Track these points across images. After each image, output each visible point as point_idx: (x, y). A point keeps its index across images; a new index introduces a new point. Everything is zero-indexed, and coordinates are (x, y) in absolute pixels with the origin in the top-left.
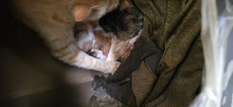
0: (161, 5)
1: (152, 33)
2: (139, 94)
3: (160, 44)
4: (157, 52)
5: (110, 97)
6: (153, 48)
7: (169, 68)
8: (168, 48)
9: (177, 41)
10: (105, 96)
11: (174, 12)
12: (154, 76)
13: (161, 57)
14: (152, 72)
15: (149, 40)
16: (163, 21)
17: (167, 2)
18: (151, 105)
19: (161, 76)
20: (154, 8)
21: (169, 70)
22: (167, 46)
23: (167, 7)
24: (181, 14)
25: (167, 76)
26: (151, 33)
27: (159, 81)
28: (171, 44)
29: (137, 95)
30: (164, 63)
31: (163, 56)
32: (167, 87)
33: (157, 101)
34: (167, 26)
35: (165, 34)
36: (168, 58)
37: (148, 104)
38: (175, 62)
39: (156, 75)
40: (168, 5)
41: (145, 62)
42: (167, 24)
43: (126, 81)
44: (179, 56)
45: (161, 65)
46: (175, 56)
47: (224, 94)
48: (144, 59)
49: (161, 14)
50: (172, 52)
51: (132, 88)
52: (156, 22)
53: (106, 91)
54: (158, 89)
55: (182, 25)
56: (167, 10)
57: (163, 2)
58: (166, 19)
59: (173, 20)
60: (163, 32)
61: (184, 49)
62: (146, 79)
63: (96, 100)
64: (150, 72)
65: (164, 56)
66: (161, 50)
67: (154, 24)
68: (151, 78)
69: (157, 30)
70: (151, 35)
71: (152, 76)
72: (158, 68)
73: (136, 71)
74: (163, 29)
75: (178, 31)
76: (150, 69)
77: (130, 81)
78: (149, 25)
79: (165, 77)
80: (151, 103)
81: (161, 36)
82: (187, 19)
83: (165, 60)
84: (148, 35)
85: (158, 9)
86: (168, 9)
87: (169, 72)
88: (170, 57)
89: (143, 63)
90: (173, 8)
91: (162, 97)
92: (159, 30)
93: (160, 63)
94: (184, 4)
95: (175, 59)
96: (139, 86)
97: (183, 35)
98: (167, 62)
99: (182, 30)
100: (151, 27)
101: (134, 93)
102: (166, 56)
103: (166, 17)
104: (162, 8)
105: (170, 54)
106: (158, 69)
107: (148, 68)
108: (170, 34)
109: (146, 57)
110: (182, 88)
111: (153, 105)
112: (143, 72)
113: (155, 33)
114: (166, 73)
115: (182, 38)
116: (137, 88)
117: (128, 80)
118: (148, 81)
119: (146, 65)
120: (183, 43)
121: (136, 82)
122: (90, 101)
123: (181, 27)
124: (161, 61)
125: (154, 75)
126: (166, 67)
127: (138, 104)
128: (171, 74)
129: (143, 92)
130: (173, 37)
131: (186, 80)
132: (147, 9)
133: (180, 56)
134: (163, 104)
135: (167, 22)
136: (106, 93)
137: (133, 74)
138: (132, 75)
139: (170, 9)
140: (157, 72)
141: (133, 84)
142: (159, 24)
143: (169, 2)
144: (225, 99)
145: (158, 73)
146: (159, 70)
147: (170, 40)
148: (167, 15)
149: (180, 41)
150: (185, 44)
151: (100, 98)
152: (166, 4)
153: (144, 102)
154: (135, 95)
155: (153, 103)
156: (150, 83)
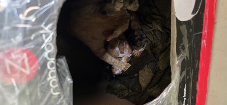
0: (158, 34)
2: (143, 84)
3: (157, 56)
4: (154, 61)
5: (123, 86)
6: (153, 58)
7: (161, 70)
8: (161, 59)
9: (165, 56)
10: (119, 85)
11: (165, 39)
14: (151, 72)
15: (151, 52)
16: (158, 43)
19: (156, 74)
20: (154, 36)
21: (161, 71)
22: (160, 58)
25: (160, 75)
27: (155, 77)
28: (162, 57)
29: (142, 84)
30: (158, 67)
32: (160, 80)
33: (154, 88)
35: (159, 51)
36: (161, 65)
37: (148, 90)
38: (164, 68)
39: (153, 73)
41: (147, 65)
43: (135, 76)
45: (156, 68)
46: (164, 64)
47: (180, 84)
48: (147, 64)
49: (158, 40)
51: (139, 80)
54: (154, 81)
56: (161, 37)
62: (148, 75)
65: (158, 63)
66: (157, 60)
67: (154, 44)
68: (151, 75)
70: (152, 50)
73: (142, 70)
74: (158, 48)
76: (150, 70)
77: (138, 76)
78: (150, 44)
80: (150, 89)
81: (157, 52)
84: (150, 49)
85: (156, 37)
89: (146, 66)
91: (156, 86)
92: (156, 48)
95: (164, 66)
96: (144, 79)
98: (160, 67)
100: (152, 45)
103: (160, 41)
105: (162, 63)
108: (162, 52)
109: (148, 63)
112: (146, 71)
113: (154, 49)
114: (159, 73)
117: (136, 75)
119: (148, 67)
126: (159, 69)
127: (142, 90)
128: (162, 74)
129: (146, 83)
130: (164, 53)
132: (150, 35)
136: (119, 83)
138: (139, 72)
141: (140, 78)
142: (156, 45)
144: (181, 86)
146: (155, 71)
147: (162, 55)
151: (116, 87)
152: (161, 34)
153: (146, 89)
154: (141, 84)
155: (151, 90)
156: (150, 78)
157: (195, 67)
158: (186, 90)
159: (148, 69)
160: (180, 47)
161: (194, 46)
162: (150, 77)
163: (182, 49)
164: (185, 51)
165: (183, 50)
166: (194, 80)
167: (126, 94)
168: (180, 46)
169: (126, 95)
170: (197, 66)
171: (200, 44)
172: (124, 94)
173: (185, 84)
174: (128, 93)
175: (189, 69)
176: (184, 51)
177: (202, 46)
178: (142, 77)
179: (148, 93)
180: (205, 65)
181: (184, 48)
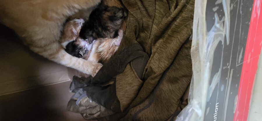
0: (150, 5)
1: (139, 34)
2: (123, 99)
3: (147, 47)
4: (143, 56)
5: (91, 101)
6: (140, 51)
7: (155, 73)
8: (155, 53)
9: (164, 46)
10: (86, 100)
11: (162, 14)
12: (139, 81)
13: (148, 61)
14: (137, 76)
15: (136, 42)
16: (150, 23)
17: (155, 2)
18: (136, 111)
19: (147, 81)
20: (142, 9)
21: (155, 75)
22: (154, 50)
23: (155, 9)
24: (169, 19)
25: (153, 82)
26: (137, 34)
27: (145, 85)
28: (158, 48)
29: (121, 100)
30: (151, 67)
31: (149, 61)
32: (152, 92)
33: (142, 106)
34: (155, 29)
35: (152, 37)
36: (155, 63)
37: (132, 109)
38: (161, 68)
39: (141, 79)
40: (156, 6)
41: (130, 65)
42: (154, 26)
43: (110, 84)
44: (165, 61)
45: (147, 70)
46: (161, 62)
48: (130, 63)
49: (149, 16)
50: (159, 56)
51: (117, 92)
52: (143, 24)
53: (87, 94)
54: (143, 94)
55: (170, 30)
56: (155, 12)
57: (152, 3)
58: (153, 21)
59: (161, 24)
60: (150, 34)
61: (171, 54)
62: (131, 84)
63: (76, 103)
64: (136, 76)
65: (151, 61)
66: (148, 54)
67: (141, 25)
68: (136, 83)
69: (145, 33)
70: (138, 37)
71: (138, 81)
72: (144, 72)
73: (121, 74)
74: (150, 32)
75: (166, 36)
76: (136, 74)
77: (114, 85)
78: (136, 26)
79: (151, 82)
80: (135, 108)
81: (148, 39)
82: (175, 25)
83: (151, 65)
84: (134, 36)
85: (146, 10)
86: (157, 11)
87: (156, 77)
88: (157, 62)
89: (128, 66)
90: (162, 11)
91: (146, 102)
92: (146, 32)
93: (146, 67)
94: (173, 8)
95: (162, 64)
96: (124, 91)
97: (170, 40)
98: (153, 67)
99: (169, 36)
100: (138, 27)
101: (118, 98)
102: (152, 61)
103: (154, 19)
104: (150, 9)
105: (157, 59)
106: (144, 74)
107: (134, 73)
108: (157, 38)
109: (132, 61)
110: (167, 94)
111: (138, 111)
112: (129, 76)
113: (142, 35)
114: (153, 79)
115: (170, 44)
116: (122, 93)
117: (112, 83)
118: (133, 85)
119: (131, 68)
120: (170, 49)
121: (120, 86)
122: (68, 105)
123: (169, 32)
124: (147, 65)
125: (139, 79)
126: (152, 71)
127: (122, 110)
128: (157, 80)
129: (128, 97)
130: (161, 41)
131: (171, 85)
132: (135, 9)
133: (167, 62)
134: (148, 109)
135: (155, 24)
136: (86, 96)
137: (118, 77)
138: (116, 78)
139: (158, 11)
140: (143, 76)
141: (118, 88)
142: (146, 26)
143: (157, 3)
145: (144, 78)
147: (157, 45)
148: (155, 17)
149: (167, 46)
150: (172, 50)
151: (80, 102)
152: (155, 5)
153: (128, 107)
154: (119, 99)
155: (138, 108)
156: (136, 88)
157: (237, 63)
158: (216, 118)
159: (132, 72)
160: (215, 9)
161: (241, 12)
162: (134, 86)
163: (219, 15)
164: (224, 22)
165: (220, 19)
166: (231, 93)
167: (96, 113)
168: (215, 6)
169: (95, 116)
170: (241, 62)
171: (250, 9)
172: (93, 114)
173: (217, 104)
174: (99, 113)
175: (227, 67)
176: (222, 20)
177: (254, 16)
178: (121, 87)
179: (131, 115)
180: (252, 59)
181: (221, 14)
